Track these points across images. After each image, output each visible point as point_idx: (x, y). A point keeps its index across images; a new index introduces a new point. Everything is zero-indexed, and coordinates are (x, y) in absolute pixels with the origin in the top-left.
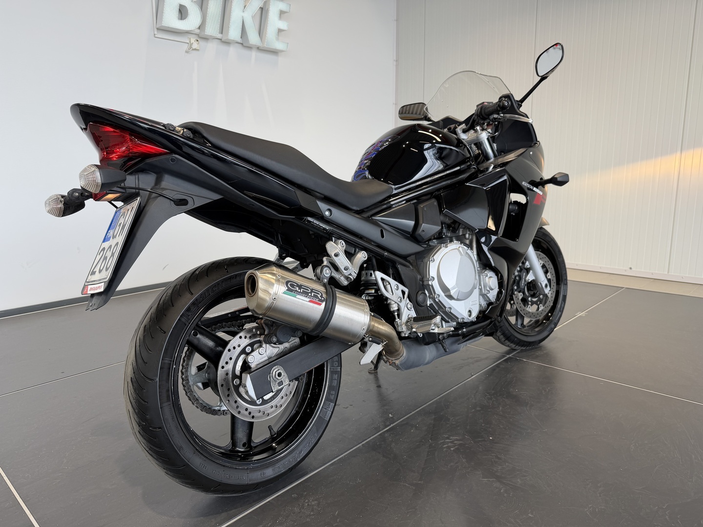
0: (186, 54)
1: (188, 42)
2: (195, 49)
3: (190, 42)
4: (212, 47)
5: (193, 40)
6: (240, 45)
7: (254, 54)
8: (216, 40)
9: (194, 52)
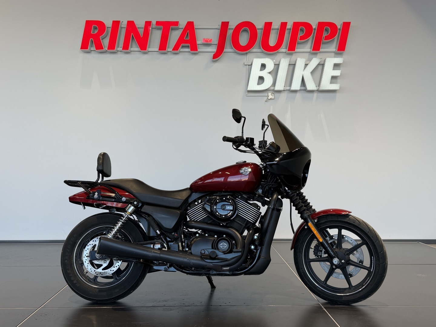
0: (266, 102)
1: (267, 95)
2: (271, 99)
3: (268, 95)
4: (283, 96)
5: (270, 94)
6: (305, 91)
7: (315, 95)
8: (287, 91)
9: (271, 100)
